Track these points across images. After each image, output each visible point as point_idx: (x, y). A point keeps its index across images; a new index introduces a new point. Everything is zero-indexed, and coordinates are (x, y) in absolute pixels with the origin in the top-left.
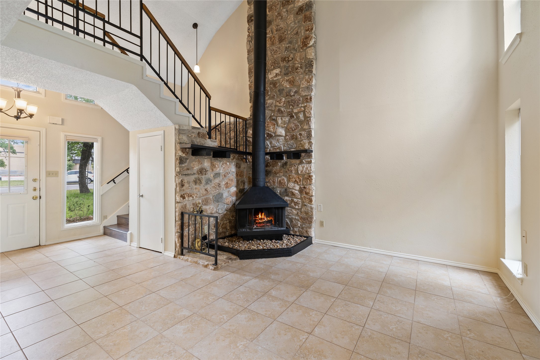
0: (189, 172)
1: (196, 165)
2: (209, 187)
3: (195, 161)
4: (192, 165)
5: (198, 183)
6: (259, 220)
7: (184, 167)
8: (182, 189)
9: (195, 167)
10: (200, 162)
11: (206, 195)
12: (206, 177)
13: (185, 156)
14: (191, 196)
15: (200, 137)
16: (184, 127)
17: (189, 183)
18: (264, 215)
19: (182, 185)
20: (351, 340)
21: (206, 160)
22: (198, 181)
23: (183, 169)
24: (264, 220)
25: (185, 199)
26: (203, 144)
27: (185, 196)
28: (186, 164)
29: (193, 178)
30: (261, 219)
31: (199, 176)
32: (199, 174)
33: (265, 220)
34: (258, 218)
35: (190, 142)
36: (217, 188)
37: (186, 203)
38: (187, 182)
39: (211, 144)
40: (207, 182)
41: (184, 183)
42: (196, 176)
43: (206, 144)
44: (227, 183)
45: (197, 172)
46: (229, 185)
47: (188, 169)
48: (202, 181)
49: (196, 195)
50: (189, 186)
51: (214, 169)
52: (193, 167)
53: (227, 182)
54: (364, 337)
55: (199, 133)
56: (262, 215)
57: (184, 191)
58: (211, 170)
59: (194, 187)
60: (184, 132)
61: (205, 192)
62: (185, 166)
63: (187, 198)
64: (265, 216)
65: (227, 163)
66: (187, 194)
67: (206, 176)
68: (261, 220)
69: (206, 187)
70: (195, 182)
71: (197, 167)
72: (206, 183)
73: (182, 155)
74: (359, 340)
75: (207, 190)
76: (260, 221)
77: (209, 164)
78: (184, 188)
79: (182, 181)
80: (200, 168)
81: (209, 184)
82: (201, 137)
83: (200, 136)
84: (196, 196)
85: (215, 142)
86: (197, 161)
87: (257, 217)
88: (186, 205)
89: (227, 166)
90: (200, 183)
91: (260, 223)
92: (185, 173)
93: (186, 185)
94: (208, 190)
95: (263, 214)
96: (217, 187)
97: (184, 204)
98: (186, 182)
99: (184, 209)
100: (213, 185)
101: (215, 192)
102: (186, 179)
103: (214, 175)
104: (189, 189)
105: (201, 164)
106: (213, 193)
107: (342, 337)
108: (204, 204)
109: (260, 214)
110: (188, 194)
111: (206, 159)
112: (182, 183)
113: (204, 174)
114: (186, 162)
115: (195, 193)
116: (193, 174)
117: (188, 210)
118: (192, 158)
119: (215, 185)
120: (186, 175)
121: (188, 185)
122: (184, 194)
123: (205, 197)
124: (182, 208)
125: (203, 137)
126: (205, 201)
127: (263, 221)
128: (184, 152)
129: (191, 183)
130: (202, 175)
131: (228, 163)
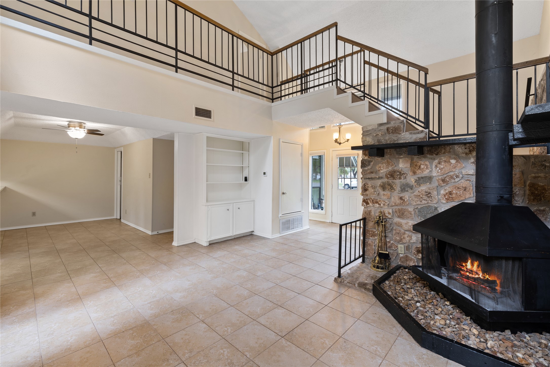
0: (373, 175)
1: (383, 167)
2: (406, 195)
3: (382, 163)
4: (377, 168)
5: (387, 189)
6: (467, 272)
7: (366, 170)
8: (364, 193)
9: (382, 170)
10: (391, 163)
11: (400, 204)
12: (401, 182)
13: (368, 158)
14: (377, 202)
15: (390, 134)
16: (368, 127)
17: (374, 187)
18: (478, 266)
19: (364, 189)
20: (175, 343)
21: (401, 160)
22: (387, 186)
23: (365, 173)
24: (477, 276)
25: (369, 205)
26: (395, 141)
27: (369, 201)
28: (369, 167)
29: (379, 182)
30: (471, 271)
31: (389, 180)
32: (389, 178)
33: (480, 277)
34: (465, 268)
35: (376, 142)
36: (424, 199)
37: (371, 209)
38: (372, 187)
39: (411, 138)
40: (404, 189)
41: (368, 187)
42: (385, 180)
43: (401, 139)
44: (450, 193)
45: (386, 175)
46: (454, 196)
47: (372, 173)
48: (393, 186)
49: (383, 202)
50: (375, 192)
51: (417, 171)
52: (379, 170)
53: (451, 191)
54: (171, 354)
55: (388, 129)
56: (472, 265)
57: (368, 195)
58: (411, 173)
59: (382, 193)
60: (369, 133)
61: (398, 201)
62: (369, 169)
63: (371, 204)
64: (480, 269)
65: (451, 160)
66: (371, 200)
67: (401, 180)
68: (470, 273)
69: (402, 195)
70: (383, 187)
71: (385, 170)
72: (401, 189)
73: (364, 158)
74: (171, 348)
75: (402, 199)
76: (468, 274)
77: (408, 165)
78: (367, 192)
79: (365, 186)
80: (390, 170)
81: (407, 191)
82: (392, 133)
83: (390, 132)
84: (383, 204)
85: (419, 133)
86: (385, 162)
87: (464, 264)
88: (370, 211)
89: (450, 165)
90: (390, 188)
91: (468, 277)
92: (368, 177)
93: (371, 190)
94: (405, 199)
95: (476, 264)
96: (424, 196)
97: (369, 209)
98: (370, 186)
99: (367, 215)
100: (416, 193)
101: (419, 203)
102: (370, 183)
103: (416, 180)
104: (374, 194)
105: (392, 166)
106: (415, 204)
107: (183, 338)
108: (398, 215)
109: (469, 261)
110: (373, 200)
111: (401, 158)
112: (365, 188)
113: (397, 178)
114: (369, 165)
115: (381, 200)
116: (379, 178)
117: (374, 218)
118: (377, 159)
119: (420, 194)
120: (369, 178)
121: (373, 190)
122: (367, 199)
123: (400, 207)
124: (365, 213)
125: (395, 131)
126: (399, 213)
127: (474, 276)
128: (366, 154)
129: (378, 188)
130: (394, 179)
131: (453, 161)
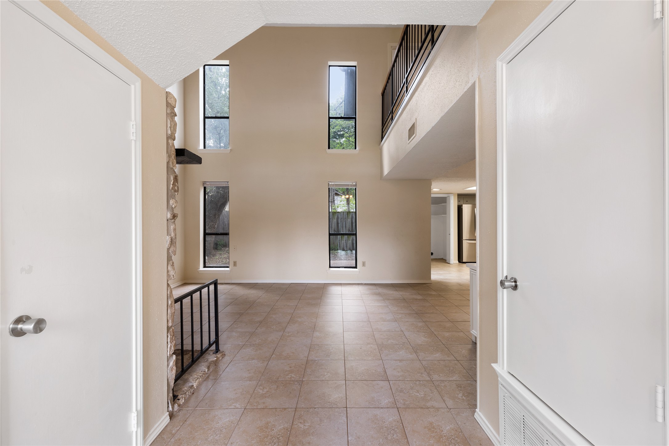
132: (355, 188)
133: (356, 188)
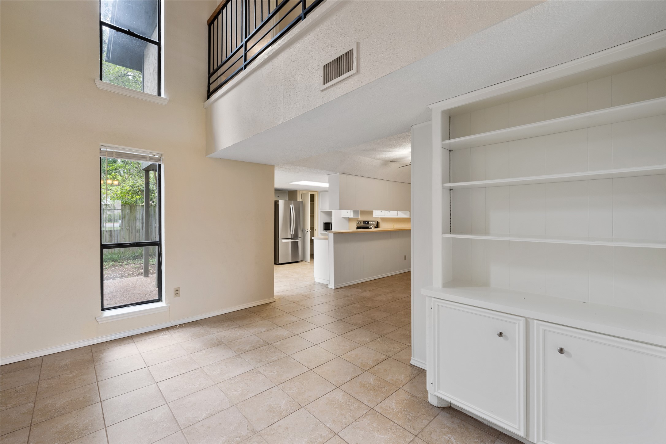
132: (157, 164)
133: (160, 165)
